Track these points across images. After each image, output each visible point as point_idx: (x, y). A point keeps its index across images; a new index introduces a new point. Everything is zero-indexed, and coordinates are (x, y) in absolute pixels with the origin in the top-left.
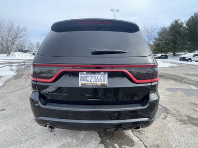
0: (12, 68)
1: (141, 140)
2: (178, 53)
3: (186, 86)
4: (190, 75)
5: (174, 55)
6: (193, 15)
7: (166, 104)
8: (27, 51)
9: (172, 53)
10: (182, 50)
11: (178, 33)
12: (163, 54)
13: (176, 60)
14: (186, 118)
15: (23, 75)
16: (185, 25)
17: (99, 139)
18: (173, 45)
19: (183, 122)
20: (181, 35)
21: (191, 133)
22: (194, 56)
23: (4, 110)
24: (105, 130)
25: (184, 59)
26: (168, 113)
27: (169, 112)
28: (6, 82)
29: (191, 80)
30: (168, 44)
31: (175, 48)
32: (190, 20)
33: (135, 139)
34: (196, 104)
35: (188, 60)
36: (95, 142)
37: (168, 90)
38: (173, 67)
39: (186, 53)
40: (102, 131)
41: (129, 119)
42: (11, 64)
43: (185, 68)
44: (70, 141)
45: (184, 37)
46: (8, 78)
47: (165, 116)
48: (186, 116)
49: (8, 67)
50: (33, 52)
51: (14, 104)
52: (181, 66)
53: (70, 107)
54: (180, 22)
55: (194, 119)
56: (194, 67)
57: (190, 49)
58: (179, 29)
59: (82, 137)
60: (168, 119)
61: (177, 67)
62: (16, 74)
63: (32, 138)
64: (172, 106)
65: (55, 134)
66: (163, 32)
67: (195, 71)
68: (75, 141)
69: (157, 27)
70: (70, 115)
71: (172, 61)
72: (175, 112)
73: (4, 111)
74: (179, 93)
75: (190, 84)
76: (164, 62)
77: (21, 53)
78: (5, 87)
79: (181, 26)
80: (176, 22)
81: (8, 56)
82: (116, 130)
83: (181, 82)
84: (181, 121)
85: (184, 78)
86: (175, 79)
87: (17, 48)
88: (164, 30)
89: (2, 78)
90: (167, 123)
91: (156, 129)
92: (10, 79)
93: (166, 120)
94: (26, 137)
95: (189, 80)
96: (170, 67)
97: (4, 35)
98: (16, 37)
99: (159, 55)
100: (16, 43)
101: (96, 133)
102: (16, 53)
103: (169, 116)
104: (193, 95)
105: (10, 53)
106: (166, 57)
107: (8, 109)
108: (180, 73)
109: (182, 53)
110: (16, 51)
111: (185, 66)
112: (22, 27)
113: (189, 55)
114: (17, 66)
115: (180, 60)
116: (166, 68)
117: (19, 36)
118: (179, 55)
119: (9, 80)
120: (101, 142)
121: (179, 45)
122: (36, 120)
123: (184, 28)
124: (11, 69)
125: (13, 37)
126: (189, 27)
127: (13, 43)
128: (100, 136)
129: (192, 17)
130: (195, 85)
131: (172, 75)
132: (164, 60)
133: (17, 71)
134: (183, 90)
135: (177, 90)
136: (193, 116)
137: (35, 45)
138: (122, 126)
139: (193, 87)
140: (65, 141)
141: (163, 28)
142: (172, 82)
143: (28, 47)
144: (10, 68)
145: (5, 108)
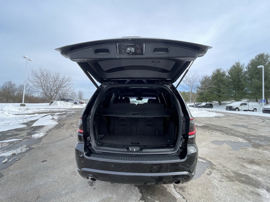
0: (54, 117)
1: (184, 198)
2: (224, 102)
3: (233, 139)
4: (238, 125)
5: (220, 104)
6: (234, 64)
7: (211, 158)
8: (69, 100)
9: (217, 102)
10: (227, 99)
11: (221, 81)
12: (208, 103)
13: (223, 109)
14: (232, 174)
15: (64, 124)
16: (227, 74)
17: (140, 195)
18: (217, 93)
19: (229, 178)
20: (224, 84)
21: (238, 191)
22: (241, 105)
23: (45, 161)
24: (145, 183)
25: (230, 108)
26: (213, 169)
27: (214, 167)
28: (47, 132)
29: (239, 132)
30: (212, 93)
31: (220, 96)
32: (232, 69)
33: (178, 196)
34: (244, 159)
35: (235, 110)
36: (135, 198)
37: (214, 142)
38: (219, 117)
39: (232, 102)
40: (143, 184)
41: (170, 172)
42: (52, 113)
43: (232, 118)
44: (110, 196)
45: (227, 86)
46: (50, 128)
47: (210, 172)
48: (233, 172)
49: (50, 116)
50: (75, 101)
51: (55, 155)
52: (228, 116)
53: (112, 159)
54: (222, 71)
55: (241, 175)
56: (242, 117)
57: (236, 98)
58: (221, 77)
59: (122, 192)
60: (213, 175)
61: (223, 117)
62: (57, 123)
63: (72, 192)
64: (217, 160)
65: (95, 189)
66: (205, 81)
67: (244, 122)
68: (115, 196)
69: (198, 76)
70: (112, 166)
71: (218, 110)
72: (220, 167)
73: (45, 163)
74: (225, 146)
75: (237, 136)
76: (210, 111)
77: (63, 102)
78: (46, 137)
79: (223, 75)
80: (218, 71)
81: (50, 105)
82: (156, 184)
83: (227, 133)
84: (227, 177)
85: (231, 130)
86: (221, 131)
87: (60, 97)
88: (206, 79)
89: (45, 128)
90: (212, 179)
91: (199, 185)
92: (52, 129)
93: (211, 176)
94: (67, 191)
95: (237, 132)
96: (215, 117)
97: (49, 85)
98: (60, 86)
99: (204, 104)
100: (60, 92)
101: (137, 188)
102: (59, 102)
103: (214, 171)
104: (241, 149)
105: (52, 102)
106: (211, 106)
107: (49, 160)
108: (227, 124)
109: (228, 102)
110: (58, 100)
111: (232, 116)
112: (67, 77)
113: (235, 104)
114: (58, 115)
115: (227, 110)
116: (211, 118)
117: (63, 86)
118: (225, 104)
119: (50, 130)
120: (142, 199)
121: (223, 93)
122: (79, 172)
123: (227, 77)
124: (53, 119)
125: (57, 87)
126: (231, 75)
127: (57, 93)
128: (141, 192)
129: (234, 66)
130: (243, 137)
131: (218, 126)
132: (209, 109)
133: (59, 120)
134: (229, 143)
135: (223, 142)
136: (241, 172)
137: (77, 94)
138: (163, 180)
139: (241, 140)
140: (105, 196)
141: (205, 77)
142: (218, 134)
143: (70, 96)
144: (51, 117)
145: (47, 160)
